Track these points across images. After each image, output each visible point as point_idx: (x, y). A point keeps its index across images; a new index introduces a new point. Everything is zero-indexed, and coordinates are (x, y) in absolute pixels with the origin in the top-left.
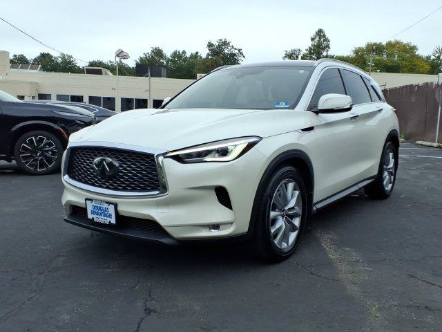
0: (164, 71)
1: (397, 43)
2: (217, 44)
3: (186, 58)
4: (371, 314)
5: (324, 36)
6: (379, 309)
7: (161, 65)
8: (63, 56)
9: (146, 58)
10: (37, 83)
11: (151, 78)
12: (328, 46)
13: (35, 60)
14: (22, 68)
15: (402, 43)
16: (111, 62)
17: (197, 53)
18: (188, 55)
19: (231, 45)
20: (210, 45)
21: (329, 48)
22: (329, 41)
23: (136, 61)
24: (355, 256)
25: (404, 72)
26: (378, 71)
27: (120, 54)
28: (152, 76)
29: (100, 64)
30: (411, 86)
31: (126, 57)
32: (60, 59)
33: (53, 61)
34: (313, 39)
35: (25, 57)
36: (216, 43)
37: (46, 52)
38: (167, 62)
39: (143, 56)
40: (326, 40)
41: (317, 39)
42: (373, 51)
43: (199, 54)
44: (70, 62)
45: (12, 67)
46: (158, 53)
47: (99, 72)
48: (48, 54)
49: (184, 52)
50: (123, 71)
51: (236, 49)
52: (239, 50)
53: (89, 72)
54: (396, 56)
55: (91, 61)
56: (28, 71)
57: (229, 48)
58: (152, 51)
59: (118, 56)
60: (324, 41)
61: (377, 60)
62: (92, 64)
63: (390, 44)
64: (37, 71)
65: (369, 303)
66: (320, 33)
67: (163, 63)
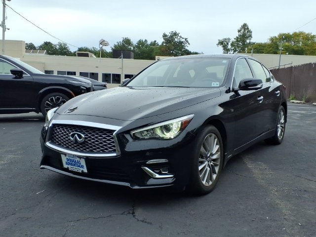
0: (132, 54)
1: (301, 33)
2: (170, 35)
3: (147, 45)
5: (248, 28)
7: (130, 50)
8: (60, 45)
9: (119, 45)
10: (44, 63)
11: (124, 60)
12: (250, 36)
13: (41, 47)
14: (33, 52)
15: (305, 33)
16: (93, 48)
17: (155, 41)
18: (149, 43)
19: (180, 35)
20: (165, 36)
21: (252, 37)
22: (251, 32)
23: (111, 47)
25: (306, 54)
26: (287, 53)
27: (103, 43)
28: (124, 58)
29: (86, 50)
30: (310, 64)
31: (106, 45)
32: (58, 46)
33: (53, 47)
34: (239, 31)
35: (33, 45)
36: (168, 34)
37: (48, 41)
38: (134, 48)
39: (116, 44)
40: (250, 31)
41: (243, 30)
42: (284, 39)
44: (65, 48)
45: (26, 52)
46: (127, 42)
47: (87, 55)
48: (50, 43)
49: (146, 41)
50: (102, 54)
51: (183, 38)
52: (186, 39)
53: (80, 55)
54: (301, 43)
55: (80, 47)
56: (37, 54)
57: (179, 37)
58: (123, 41)
59: (101, 43)
60: (248, 32)
61: (286, 46)
62: (80, 50)
63: (296, 35)
64: (44, 54)
66: (245, 26)
67: (131, 49)
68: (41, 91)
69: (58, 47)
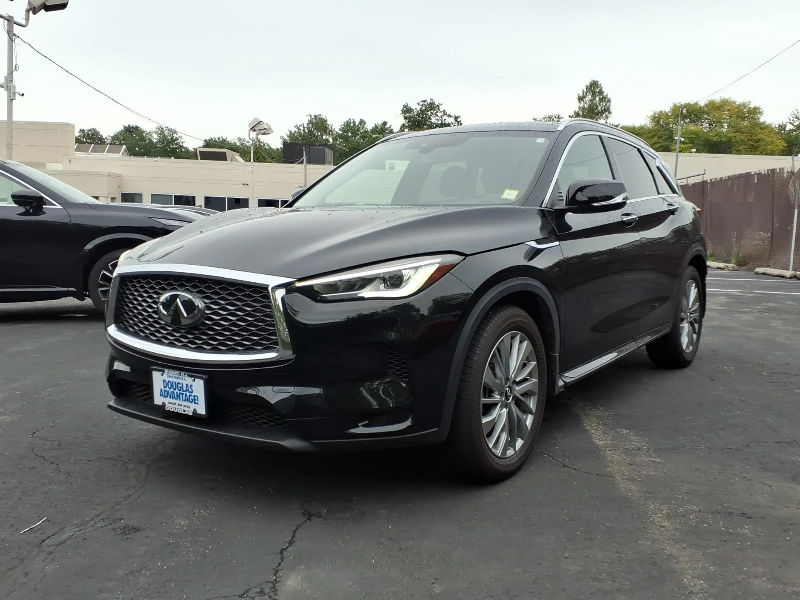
0: (329, 154)
1: (725, 103)
2: (419, 108)
3: (366, 132)
4: (654, 523)
5: (601, 93)
6: (668, 517)
7: (326, 144)
8: (161, 132)
9: (300, 133)
10: (120, 176)
11: (311, 167)
12: (607, 110)
13: (115, 138)
14: (94, 151)
15: (734, 103)
16: (240, 139)
17: (385, 124)
18: (370, 126)
19: (442, 109)
20: (407, 110)
21: (610, 113)
22: (609, 101)
23: (282, 138)
24: (636, 441)
25: (739, 152)
26: (694, 150)
27: (258, 127)
28: (309, 163)
29: (223, 143)
30: (748, 176)
31: (266, 132)
32: (155, 136)
33: (144, 139)
34: (581, 99)
35: (98, 133)
36: (415, 107)
37: (133, 124)
38: (335, 139)
39: (294, 130)
40: (605, 99)
41: (590, 97)
42: (684, 117)
43: (388, 126)
44: (173, 141)
45: (78, 150)
46: (320, 124)
47: (222, 157)
48: (137, 128)
49: (362, 122)
50: (262, 155)
51: (450, 116)
52: (456, 118)
53: (206, 156)
54: (726, 126)
55: (208, 138)
56: (105, 155)
57: (439, 115)
58: (310, 122)
59: (253, 129)
60: (601, 100)
61: (693, 133)
62: (209, 144)
63: (713, 107)
64: (119, 156)
65: (652, 507)
66: (594, 88)
67: (328, 140)
68: (89, 247)
69: (155, 138)
